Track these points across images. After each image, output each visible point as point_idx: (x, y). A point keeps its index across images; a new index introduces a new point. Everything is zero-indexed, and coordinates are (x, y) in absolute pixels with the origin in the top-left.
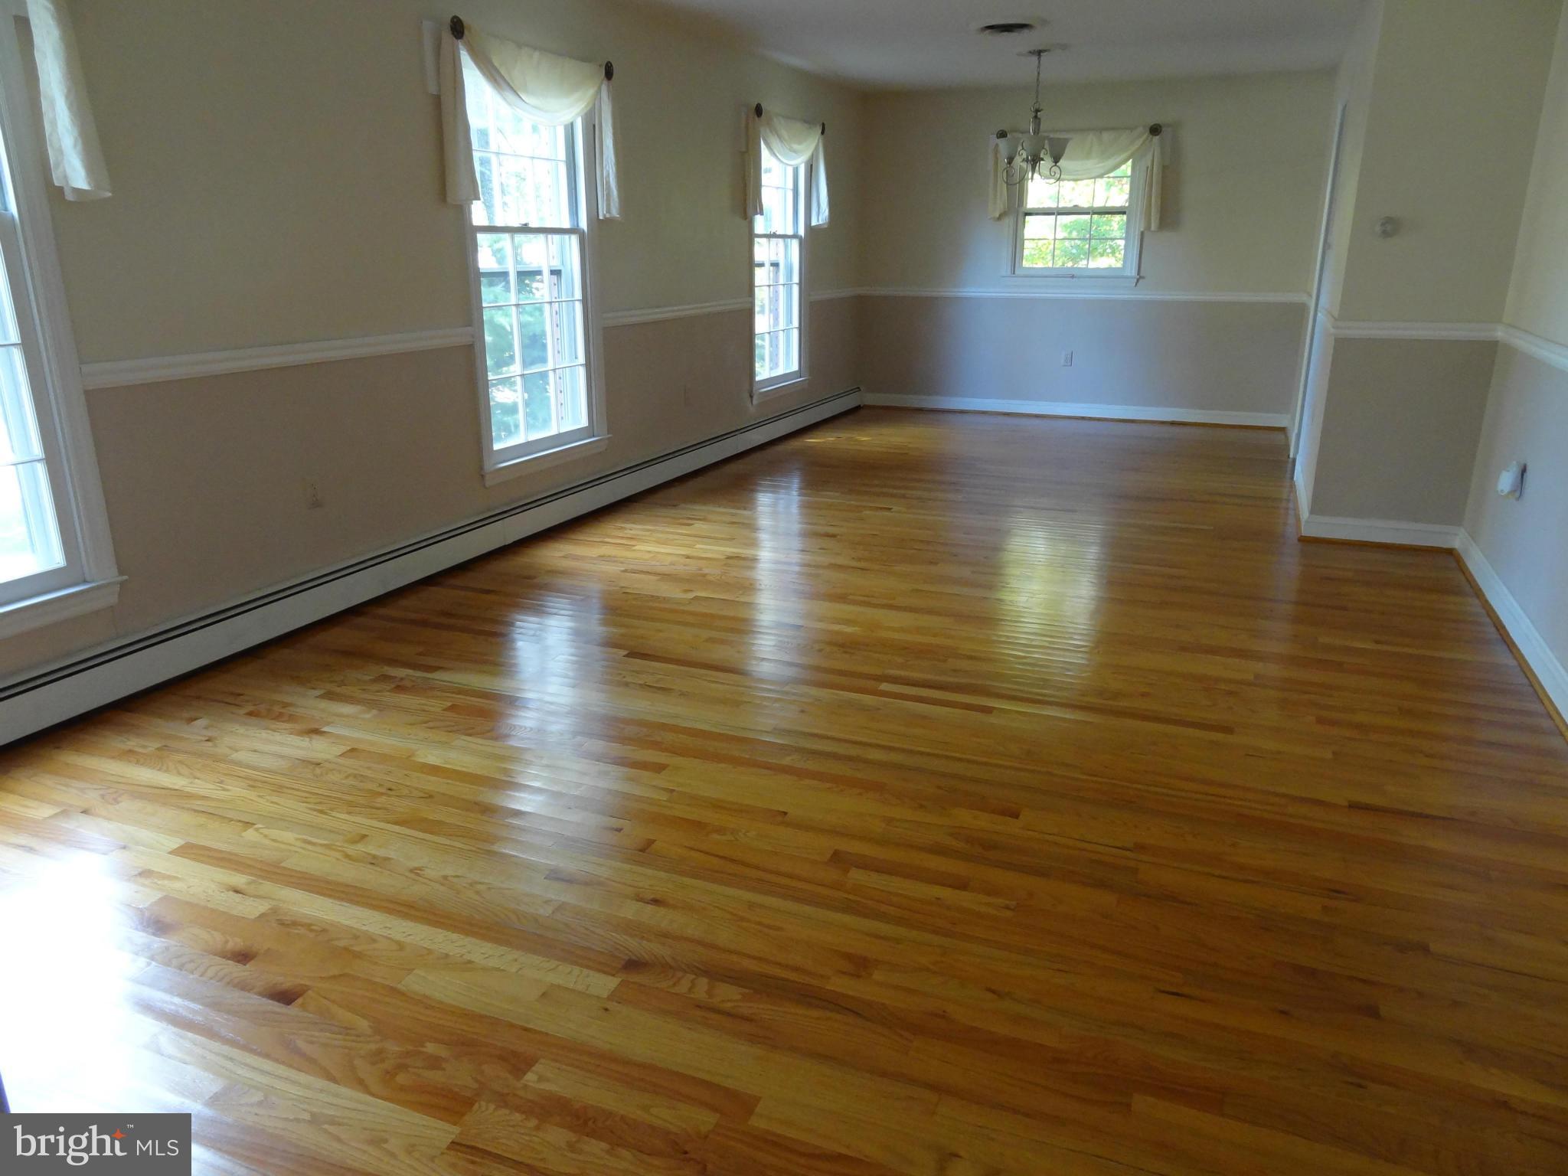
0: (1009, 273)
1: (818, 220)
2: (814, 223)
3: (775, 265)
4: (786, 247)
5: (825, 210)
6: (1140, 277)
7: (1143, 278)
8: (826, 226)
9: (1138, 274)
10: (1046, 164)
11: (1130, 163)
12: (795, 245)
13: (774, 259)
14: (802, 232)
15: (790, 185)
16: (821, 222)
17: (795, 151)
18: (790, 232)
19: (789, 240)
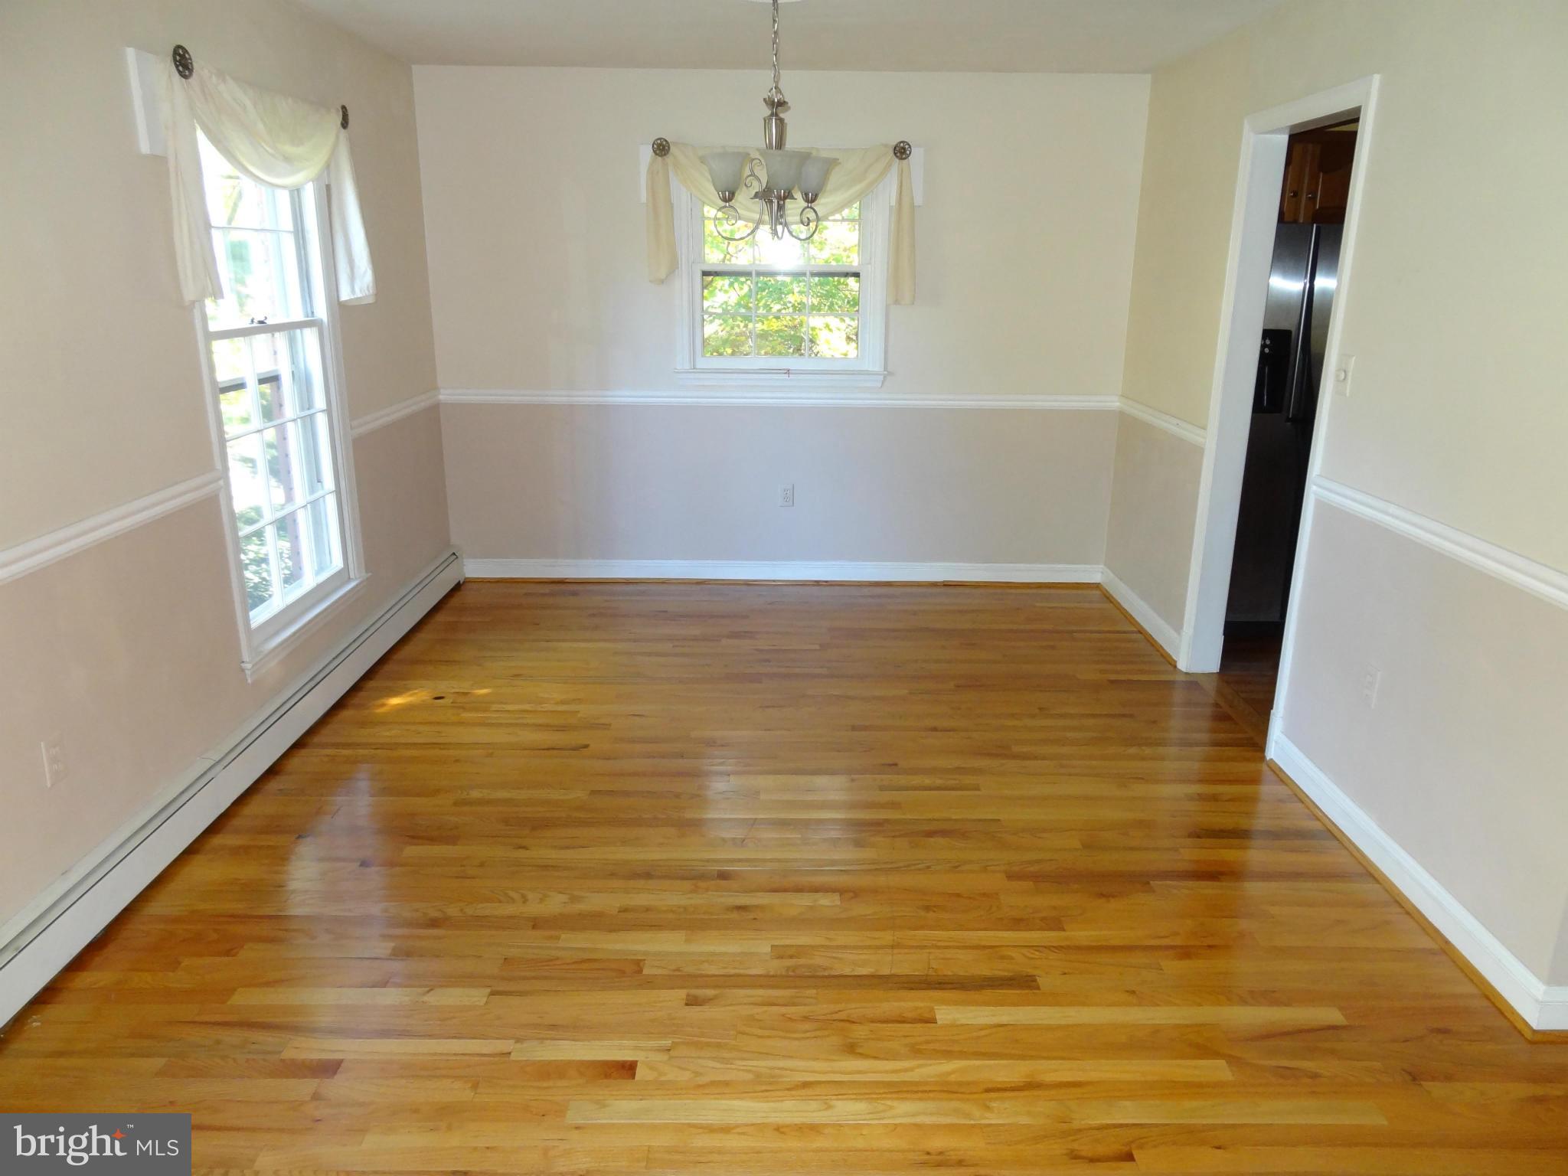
0: (687, 366)
1: (353, 291)
2: (345, 295)
3: (272, 379)
4: (292, 342)
5: (365, 272)
6: (888, 373)
7: (890, 374)
8: (371, 300)
9: (885, 369)
10: (795, 206)
11: (857, 205)
12: (310, 339)
13: (266, 368)
14: (322, 312)
15: (287, 223)
16: (359, 294)
17: (287, 159)
18: (298, 316)
19: (298, 331)
